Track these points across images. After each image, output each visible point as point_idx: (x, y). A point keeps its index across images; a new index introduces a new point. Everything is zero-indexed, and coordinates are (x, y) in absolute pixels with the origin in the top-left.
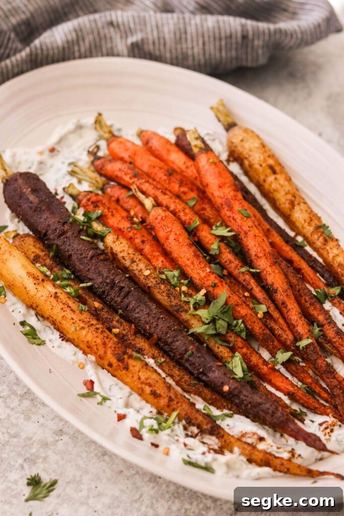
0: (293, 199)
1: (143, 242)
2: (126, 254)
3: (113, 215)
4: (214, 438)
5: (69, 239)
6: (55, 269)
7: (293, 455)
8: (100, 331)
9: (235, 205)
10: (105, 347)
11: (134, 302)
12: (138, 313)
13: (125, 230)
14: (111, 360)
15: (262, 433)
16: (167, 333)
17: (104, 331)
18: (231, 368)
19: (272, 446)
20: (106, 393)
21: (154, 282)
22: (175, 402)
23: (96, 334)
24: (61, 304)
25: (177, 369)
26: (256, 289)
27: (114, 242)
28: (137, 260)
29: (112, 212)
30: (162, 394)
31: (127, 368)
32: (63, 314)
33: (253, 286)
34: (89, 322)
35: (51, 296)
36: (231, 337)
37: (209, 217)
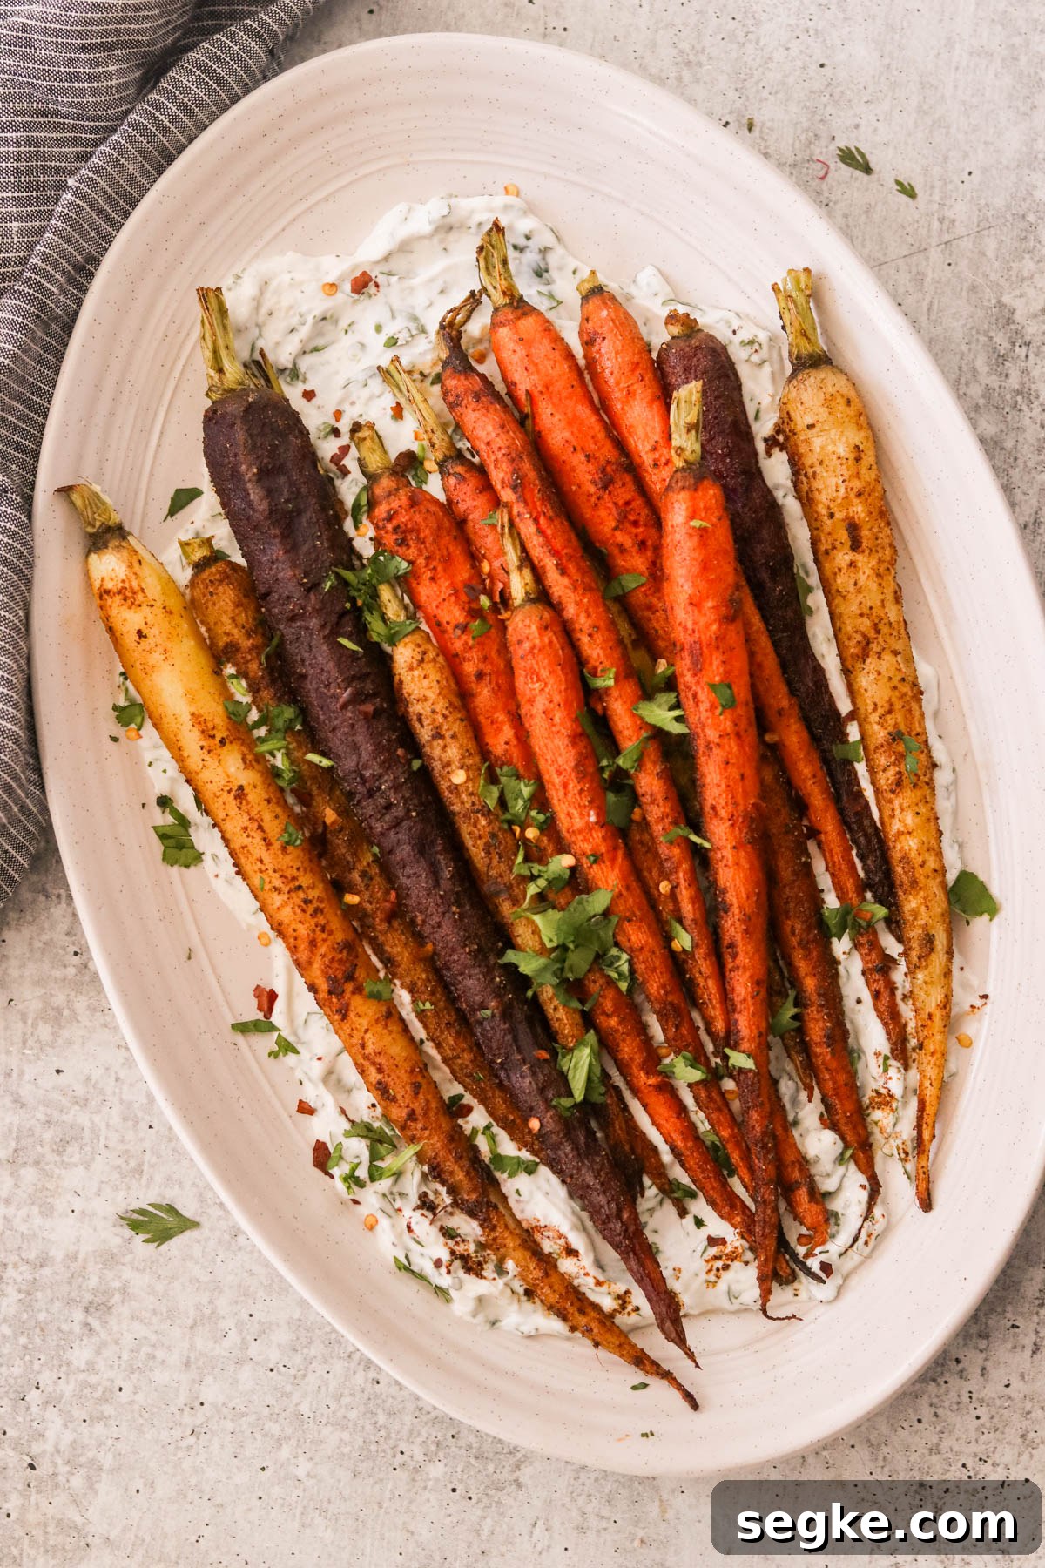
0: (872, 634)
1: (480, 676)
2: (429, 709)
3: (432, 579)
4: (475, 1224)
5: (311, 634)
6: (265, 693)
7: (623, 1307)
8: (311, 909)
9: (711, 664)
10: (312, 952)
11: (408, 848)
12: (409, 877)
13: (449, 628)
14: (317, 981)
15: (577, 1241)
16: (454, 950)
17: (322, 911)
18: (565, 1069)
19: (587, 1274)
20: (295, 1033)
21: (468, 805)
22: (420, 1125)
23: (300, 915)
24: (246, 817)
25: (453, 1031)
26: (684, 892)
27: (411, 669)
28: (448, 734)
29: (435, 569)
30: (399, 1097)
31: (344, 1013)
32: (247, 841)
33: (682, 881)
34: (294, 879)
35: (229, 792)
36: (594, 982)
37: (657, 631)
